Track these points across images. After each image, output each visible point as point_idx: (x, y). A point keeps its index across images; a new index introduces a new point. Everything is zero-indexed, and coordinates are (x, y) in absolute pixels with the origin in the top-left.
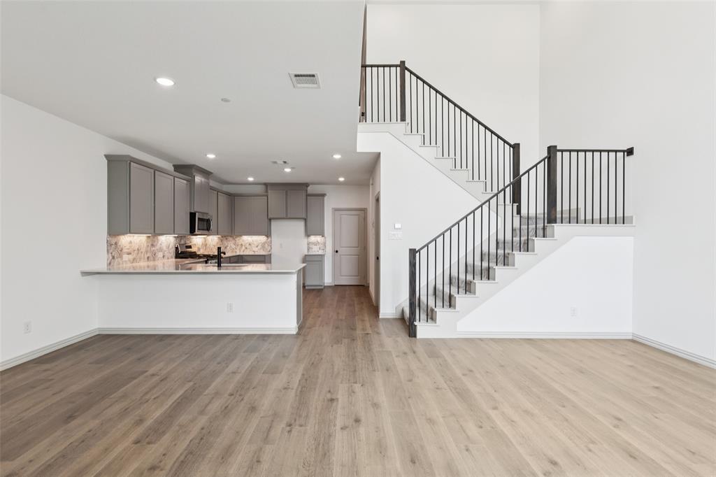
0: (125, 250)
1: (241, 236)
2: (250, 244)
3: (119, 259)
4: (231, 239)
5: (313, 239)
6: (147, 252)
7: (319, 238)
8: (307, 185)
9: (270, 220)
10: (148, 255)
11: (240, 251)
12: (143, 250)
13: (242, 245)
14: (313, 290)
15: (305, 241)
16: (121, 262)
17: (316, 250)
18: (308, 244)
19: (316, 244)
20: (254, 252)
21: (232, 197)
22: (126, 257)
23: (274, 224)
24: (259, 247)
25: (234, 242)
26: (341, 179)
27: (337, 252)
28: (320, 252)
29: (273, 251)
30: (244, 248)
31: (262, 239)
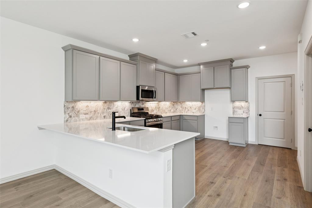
0: (81, 111)
1: (185, 102)
2: (190, 108)
3: (76, 118)
4: (179, 104)
5: (237, 104)
6: (103, 113)
7: (243, 104)
8: (232, 61)
9: (203, 90)
10: (104, 115)
11: (184, 112)
12: (100, 111)
13: (186, 108)
14: (236, 146)
15: (231, 105)
16: (78, 119)
17: (240, 114)
18: (233, 108)
19: (240, 108)
20: (193, 113)
21: (177, 76)
22: (82, 116)
23: (206, 92)
24: (196, 110)
25: (181, 105)
26: (262, 48)
27: (260, 115)
28: (244, 116)
29: (206, 113)
30: (187, 110)
31: (199, 104)
